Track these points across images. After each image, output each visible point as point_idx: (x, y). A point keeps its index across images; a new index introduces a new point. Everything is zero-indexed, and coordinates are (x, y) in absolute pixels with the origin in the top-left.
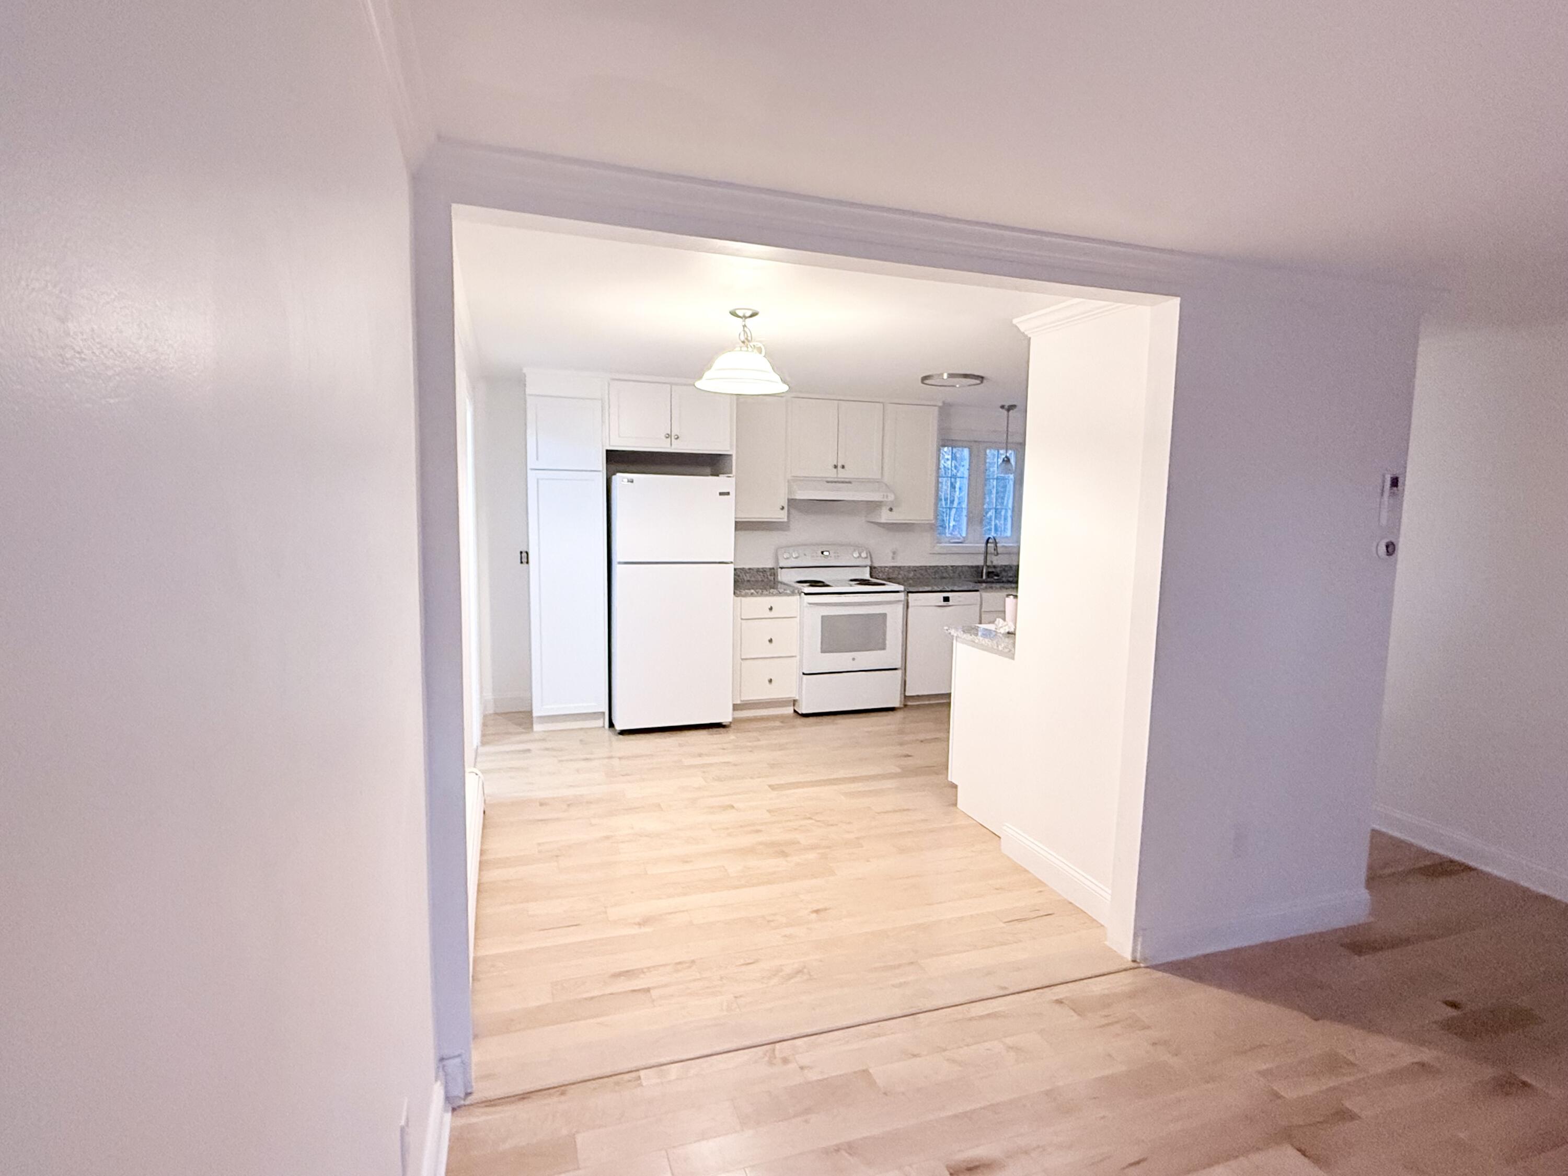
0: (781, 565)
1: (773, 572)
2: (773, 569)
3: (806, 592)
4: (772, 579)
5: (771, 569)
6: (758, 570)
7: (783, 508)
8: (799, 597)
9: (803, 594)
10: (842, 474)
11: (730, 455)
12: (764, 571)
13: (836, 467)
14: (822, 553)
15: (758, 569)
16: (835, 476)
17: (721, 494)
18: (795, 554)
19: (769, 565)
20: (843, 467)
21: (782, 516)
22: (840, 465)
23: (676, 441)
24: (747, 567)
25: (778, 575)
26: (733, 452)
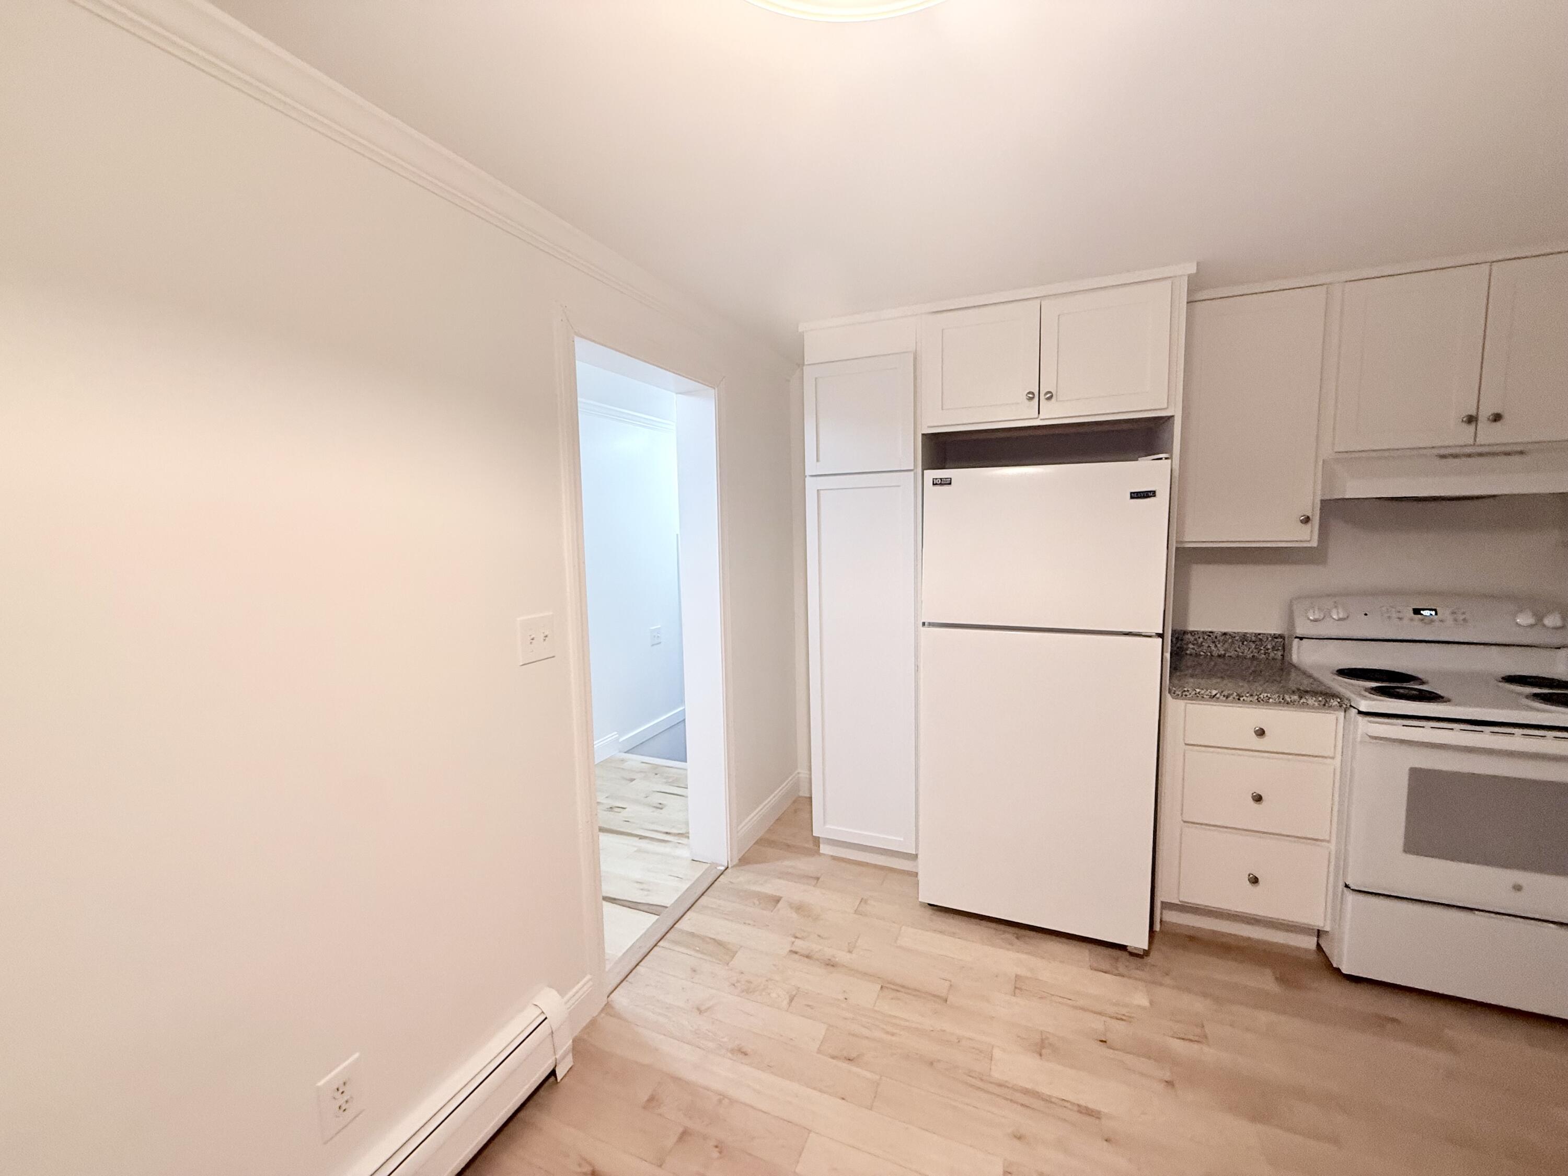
0: (1299, 631)
1: (1281, 642)
2: (1281, 636)
3: (1362, 709)
4: (1280, 657)
5: (1275, 637)
6: (1244, 638)
7: (1307, 520)
8: (1342, 714)
9: (1354, 711)
10: (1489, 434)
11: (1171, 418)
12: (1258, 639)
13: (1471, 419)
14: (1417, 611)
15: (1245, 635)
16: (1471, 441)
17: (1135, 495)
18: (1338, 613)
19: (1271, 627)
20: (1497, 418)
21: (1308, 537)
22: (1486, 412)
23: (1046, 402)
24: (1219, 628)
25: (1291, 649)
26: (1176, 411)
